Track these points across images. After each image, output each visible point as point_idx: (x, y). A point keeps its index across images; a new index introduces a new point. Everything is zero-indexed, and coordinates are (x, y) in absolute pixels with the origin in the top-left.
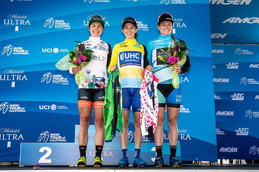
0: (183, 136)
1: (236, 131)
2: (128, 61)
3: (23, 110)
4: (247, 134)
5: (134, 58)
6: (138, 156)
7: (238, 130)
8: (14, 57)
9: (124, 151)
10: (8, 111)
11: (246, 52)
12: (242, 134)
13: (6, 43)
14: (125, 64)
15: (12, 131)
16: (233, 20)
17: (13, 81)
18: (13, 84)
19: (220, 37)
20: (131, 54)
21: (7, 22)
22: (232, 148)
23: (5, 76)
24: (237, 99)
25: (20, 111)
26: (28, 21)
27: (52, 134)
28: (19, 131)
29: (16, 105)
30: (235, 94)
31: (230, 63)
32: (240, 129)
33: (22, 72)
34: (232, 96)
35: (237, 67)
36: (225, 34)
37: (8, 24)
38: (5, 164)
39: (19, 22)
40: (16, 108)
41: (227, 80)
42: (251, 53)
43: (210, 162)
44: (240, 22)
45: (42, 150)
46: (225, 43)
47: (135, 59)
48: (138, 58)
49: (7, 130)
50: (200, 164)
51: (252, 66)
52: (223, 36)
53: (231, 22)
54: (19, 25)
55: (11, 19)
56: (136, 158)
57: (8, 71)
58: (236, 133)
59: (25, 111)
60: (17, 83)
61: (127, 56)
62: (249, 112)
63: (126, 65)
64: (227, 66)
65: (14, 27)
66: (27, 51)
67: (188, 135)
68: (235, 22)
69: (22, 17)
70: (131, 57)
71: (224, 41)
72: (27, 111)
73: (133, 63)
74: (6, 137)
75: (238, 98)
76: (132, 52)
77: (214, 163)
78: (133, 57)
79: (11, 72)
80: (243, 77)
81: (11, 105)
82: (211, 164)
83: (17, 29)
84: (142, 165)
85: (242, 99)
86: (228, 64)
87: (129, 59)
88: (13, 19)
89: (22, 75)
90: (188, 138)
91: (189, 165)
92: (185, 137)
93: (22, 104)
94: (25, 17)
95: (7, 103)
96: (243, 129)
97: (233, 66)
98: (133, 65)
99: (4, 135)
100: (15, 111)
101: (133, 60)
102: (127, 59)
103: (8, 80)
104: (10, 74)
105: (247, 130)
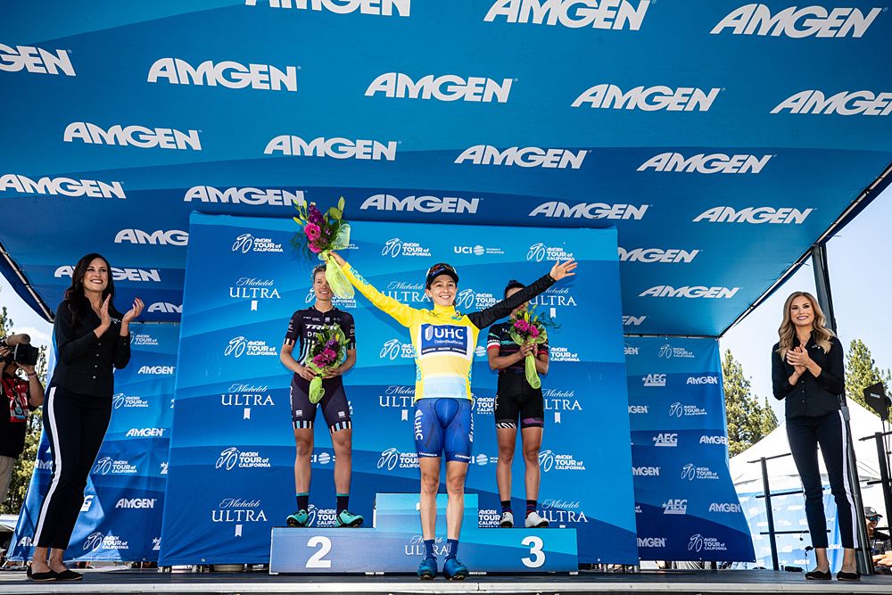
0: (571, 514)
1: (664, 505)
2: (441, 342)
3: (264, 463)
4: (683, 511)
5: (453, 337)
6: (453, 555)
7: (667, 503)
8: (247, 360)
9: (429, 544)
10: (236, 465)
11: (681, 352)
12: (674, 511)
13: (234, 333)
14: (434, 349)
15: (244, 504)
16: (659, 291)
17: (247, 407)
18: (247, 413)
19: (633, 322)
20: (446, 330)
21: (235, 293)
22: (656, 539)
23: (231, 396)
24: (665, 444)
25: (259, 465)
26: (275, 290)
27: (321, 511)
28: (257, 504)
29: (252, 454)
30: (661, 435)
31: (650, 376)
32: (671, 501)
33: (265, 389)
34: (654, 439)
35: (663, 384)
36: (643, 318)
37: (238, 296)
38: (229, 568)
39: (258, 293)
40: (252, 460)
41: (645, 409)
42: (690, 355)
43: (623, 566)
44: (671, 295)
45: (312, 543)
46: (641, 335)
47: (456, 339)
48: (462, 338)
49: (234, 503)
50: (605, 571)
51: (691, 380)
52: (638, 322)
53: (656, 294)
54: (258, 299)
55: (244, 286)
56: (448, 558)
57: (236, 387)
58: (664, 509)
59: (269, 465)
60: (254, 410)
61: (439, 334)
62: (688, 468)
63: (437, 351)
64: (644, 382)
65: (248, 302)
66: (274, 348)
67: (582, 513)
68: (663, 295)
69: (265, 284)
70: (447, 336)
71: (640, 331)
72: (274, 465)
73: (452, 348)
74: (234, 516)
75: (667, 441)
76: (450, 327)
77: (630, 568)
78: (450, 335)
79: (243, 388)
80: (674, 402)
81: (243, 454)
82: (624, 570)
83: (254, 306)
84: (460, 574)
85: (674, 444)
86: (646, 377)
87: (444, 338)
88: (248, 287)
89: (264, 395)
90: (582, 519)
91: (585, 571)
92: (576, 517)
93: (263, 452)
94: (271, 283)
95: (234, 449)
96: (676, 501)
97: (655, 381)
98: (451, 350)
99: (228, 511)
100: (251, 465)
101: (452, 342)
102: (438, 339)
103: (236, 404)
104: (241, 394)
105: (684, 503)
